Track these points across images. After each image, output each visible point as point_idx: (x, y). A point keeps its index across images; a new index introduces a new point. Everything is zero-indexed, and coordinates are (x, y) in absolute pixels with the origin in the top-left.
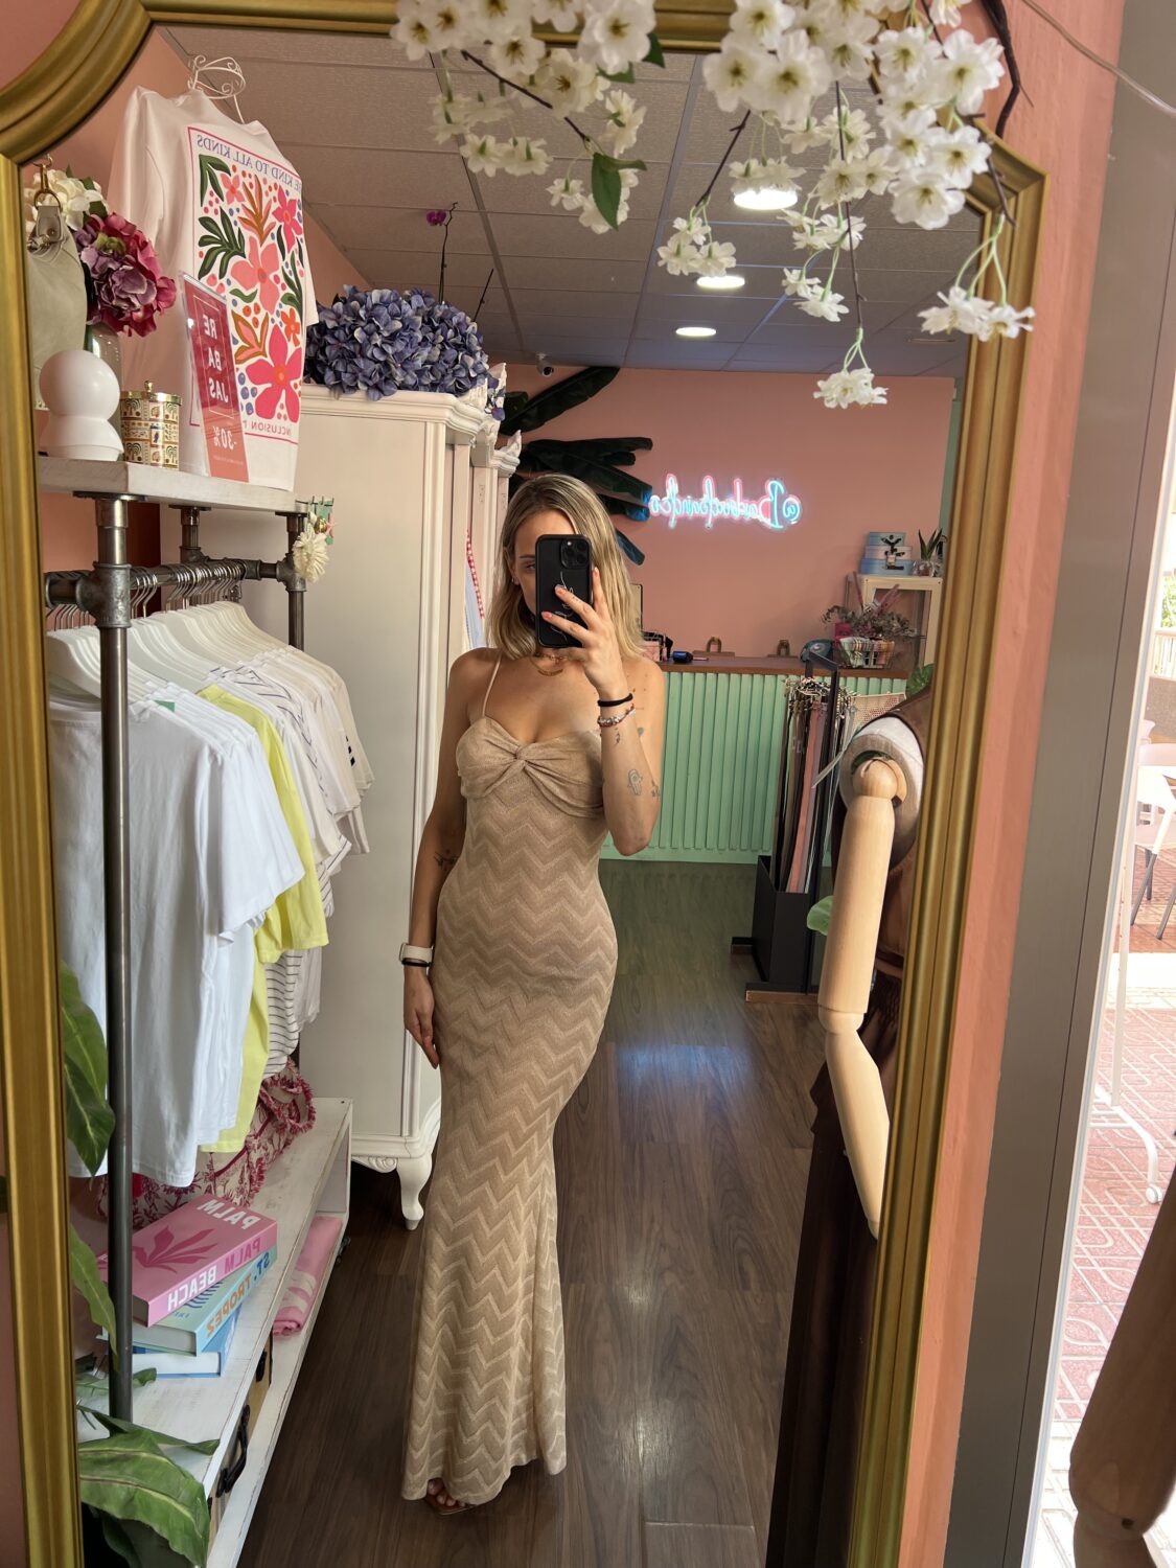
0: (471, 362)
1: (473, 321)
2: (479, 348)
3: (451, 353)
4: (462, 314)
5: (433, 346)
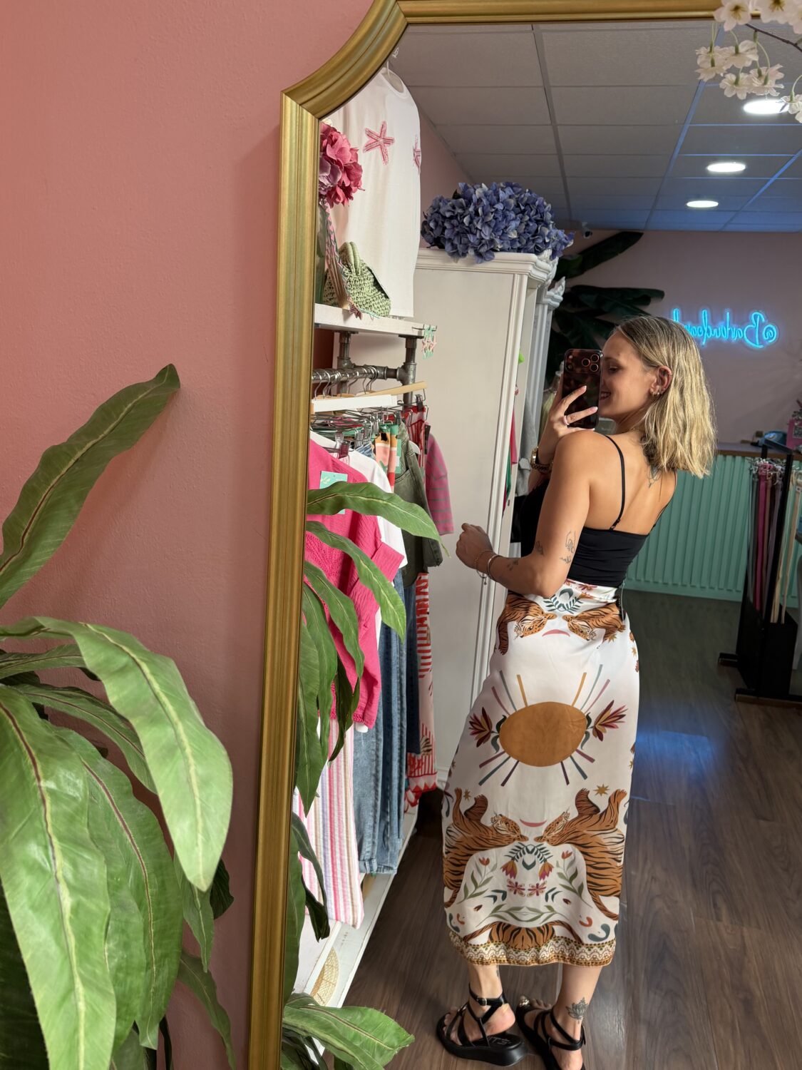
0: (547, 232)
1: (548, 203)
2: (552, 222)
3: (533, 226)
4: (542, 198)
5: (521, 223)
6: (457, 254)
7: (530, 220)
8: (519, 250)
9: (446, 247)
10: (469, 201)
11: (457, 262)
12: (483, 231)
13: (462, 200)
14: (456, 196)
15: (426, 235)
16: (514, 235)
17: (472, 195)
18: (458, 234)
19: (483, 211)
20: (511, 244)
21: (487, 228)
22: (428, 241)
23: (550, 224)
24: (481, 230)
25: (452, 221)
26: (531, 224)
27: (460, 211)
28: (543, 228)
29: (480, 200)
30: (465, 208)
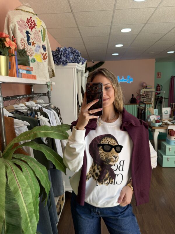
0: (80, 58)
1: (79, 51)
5: (73, 56)
6: (58, 64)
7: (75, 55)
8: (74, 63)
10: (60, 51)
11: (58, 66)
14: (56, 50)
16: (71, 59)
17: (59, 50)
18: (58, 59)
19: (63, 53)
20: (71, 61)
23: (80, 56)
24: (63, 58)
25: (56, 56)
26: (76, 56)
27: (57, 54)
29: (62, 51)
30: (59, 53)
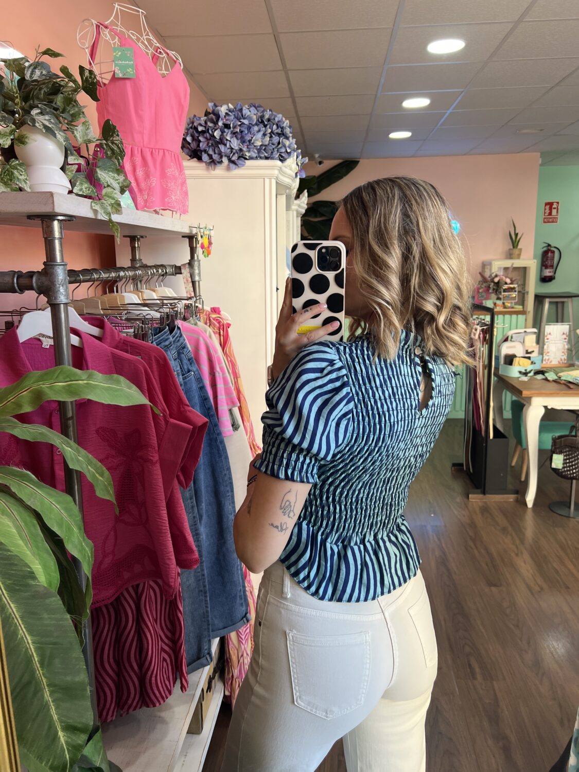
4: (280, 116)
5: (265, 135)
6: (213, 163)
8: (267, 158)
9: (203, 158)
10: (218, 117)
11: (214, 170)
12: (232, 140)
13: (212, 115)
14: (207, 114)
15: (184, 149)
16: (259, 145)
17: (218, 111)
18: (212, 144)
20: (259, 152)
21: (235, 138)
22: (188, 155)
23: (289, 137)
24: (230, 141)
25: (205, 135)
26: (274, 137)
27: (210, 124)
28: (284, 140)
30: (216, 123)
